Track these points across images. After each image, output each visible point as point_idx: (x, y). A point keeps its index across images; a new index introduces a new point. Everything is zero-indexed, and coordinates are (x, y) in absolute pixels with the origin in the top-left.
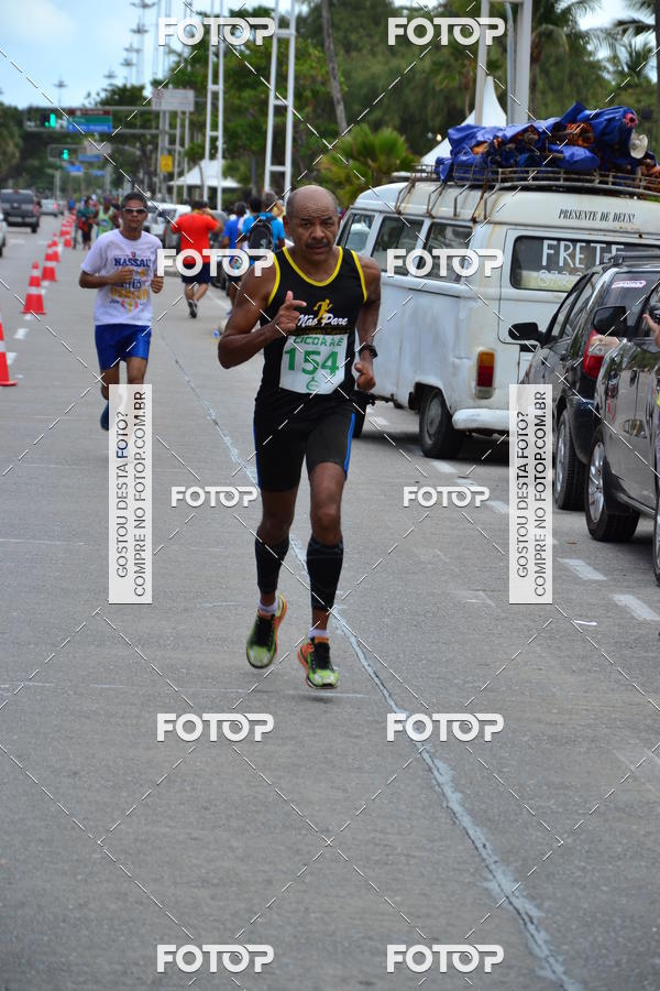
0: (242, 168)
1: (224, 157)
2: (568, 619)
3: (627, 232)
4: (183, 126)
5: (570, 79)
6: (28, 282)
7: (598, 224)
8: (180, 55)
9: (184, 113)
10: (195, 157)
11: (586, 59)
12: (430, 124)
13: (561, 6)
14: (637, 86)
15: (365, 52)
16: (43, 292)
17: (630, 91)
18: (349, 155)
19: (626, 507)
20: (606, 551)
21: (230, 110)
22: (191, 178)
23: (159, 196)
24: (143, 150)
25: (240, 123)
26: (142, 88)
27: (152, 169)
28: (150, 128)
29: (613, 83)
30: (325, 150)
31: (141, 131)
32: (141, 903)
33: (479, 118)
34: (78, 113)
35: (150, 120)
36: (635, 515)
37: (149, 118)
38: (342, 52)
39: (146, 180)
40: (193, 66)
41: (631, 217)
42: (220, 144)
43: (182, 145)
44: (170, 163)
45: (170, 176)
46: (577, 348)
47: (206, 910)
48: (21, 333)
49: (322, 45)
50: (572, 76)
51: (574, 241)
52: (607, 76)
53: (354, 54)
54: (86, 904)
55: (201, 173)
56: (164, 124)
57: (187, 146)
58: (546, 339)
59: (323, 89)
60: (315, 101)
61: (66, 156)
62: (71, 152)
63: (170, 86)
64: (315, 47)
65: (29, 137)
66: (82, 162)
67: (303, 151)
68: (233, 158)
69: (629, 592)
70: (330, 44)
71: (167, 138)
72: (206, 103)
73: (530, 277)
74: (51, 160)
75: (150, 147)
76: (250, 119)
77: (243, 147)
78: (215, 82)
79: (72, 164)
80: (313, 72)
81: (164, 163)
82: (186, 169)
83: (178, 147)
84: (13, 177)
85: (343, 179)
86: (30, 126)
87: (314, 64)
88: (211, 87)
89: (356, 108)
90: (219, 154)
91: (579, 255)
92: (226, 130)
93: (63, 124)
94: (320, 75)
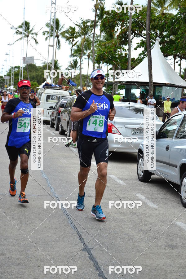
3: (62, 95)
4: (8, 81)
9: (8, 79)
10: (10, 85)
15: (33, 72)
21: (15, 79)
24: (3, 84)
25: (16, 81)
26: (3, 76)
31: (2, 82)
37: (4, 80)
38: (29, 72)
40: (9, 73)
41: (63, 93)
42: (13, 84)
45: (6, 88)
46: (58, 110)
51: (55, 96)
53: (31, 72)
55: (10, 87)
56: (6, 81)
58: (54, 109)
63: (6, 76)
68: (15, 86)
70: (27, 70)
72: (11, 78)
73: (49, 100)
78: (12, 75)
81: (5, 86)
82: (8, 87)
83: (7, 84)
87: (26, 73)
88: (12, 76)
89: (31, 79)
90: (13, 85)
91: (55, 98)
92: (14, 82)
94: (26, 75)
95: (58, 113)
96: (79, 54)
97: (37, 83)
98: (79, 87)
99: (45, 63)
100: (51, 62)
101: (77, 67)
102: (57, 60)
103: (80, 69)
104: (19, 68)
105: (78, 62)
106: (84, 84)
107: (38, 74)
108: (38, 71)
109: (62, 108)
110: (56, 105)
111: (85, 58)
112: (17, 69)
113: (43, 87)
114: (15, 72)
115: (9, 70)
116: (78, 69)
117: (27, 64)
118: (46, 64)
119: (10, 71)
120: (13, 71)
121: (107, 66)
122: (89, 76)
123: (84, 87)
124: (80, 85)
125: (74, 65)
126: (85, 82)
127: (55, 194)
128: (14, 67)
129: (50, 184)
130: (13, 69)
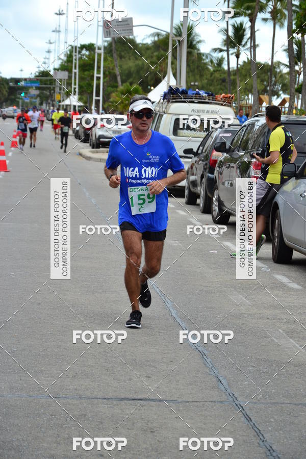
0: (84, 98)
1: (79, 95)
2: (208, 251)
4: (64, 84)
5: (197, 68)
8: (63, 60)
9: (64, 79)
10: (68, 95)
11: (203, 61)
12: (149, 83)
13: (194, 43)
14: (219, 71)
15: (127, 59)
17: (218, 72)
18: (122, 93)
21: (81, 79)
22: (67, 102)
24: (50, 92)
25: (84, 83)
26: (49, 71)
27: (53, 99)
28: (53, 85)
29: (212, 70)
30: (114, 92)
31: (49, 86)
32: (66, 349)
34: (28, 80)
35: (52, 82)
37: (53, 81)
38: (119, 59)
39: (51, 103)
40: (67, 63)
43: (64, 90)
44: (59, 97)
45: (60, 101)
49: (112, 56)
50: (198, 67)
52: (210, 67)
53: (123, 59)
55: (70, 100)
56: (57, 84)
57: (65, 91)
59: (111, 71)
60: (110, 76)
61: (23, 95)
62: (25, 93)
63: (60, 70)
64: (110, 57)
65: (11, 88)
66: (29, 97)
67: (106, 93)
68: (82, 95)
69: (228, 241)
70: (115, 55)
71: (58, 88)
72: (72, 76)
74: (18, 96)
75: (52, 91)
76: (87, 82)
77: (85, 91)
78: (75, 69)
79: (25, 97)
80: (109, 65)
81: (57, 97)
82: (65, 98)
83: (62, 91)
86: (11, 84)
87: (109, 63)
88: (74, 70)
89: (124, 77)
92: (79, 85)
93: (22, 83)
94: (111, 66)
95: (208, 166)
96: (248, 8)
97: (140, 88)
98: (248, 96)
99: (158, 35)
101: (243, 43)
102: (190, 25)
103: (251, 48)
104: (93, 49)
105: (244, 30)
106: (262, 87)
107: (140, 63)
109: (220, 153)
110: (203, 144)
111: (265, 20)
112: (87, 53)
113: (165, 96)
114: (80, 59)
115: (65, 55)
116: (246, 47)
117: (113, 39)
118: (161, 37)
119: (70, 57)
120: (78, 57)
123: (261, 96)
124: (250, 91)
125: (236, 39)
126: (265, 83)
127: (235, 399)
128: (79, 46)
129: (213, 368)
130: (76, 52)
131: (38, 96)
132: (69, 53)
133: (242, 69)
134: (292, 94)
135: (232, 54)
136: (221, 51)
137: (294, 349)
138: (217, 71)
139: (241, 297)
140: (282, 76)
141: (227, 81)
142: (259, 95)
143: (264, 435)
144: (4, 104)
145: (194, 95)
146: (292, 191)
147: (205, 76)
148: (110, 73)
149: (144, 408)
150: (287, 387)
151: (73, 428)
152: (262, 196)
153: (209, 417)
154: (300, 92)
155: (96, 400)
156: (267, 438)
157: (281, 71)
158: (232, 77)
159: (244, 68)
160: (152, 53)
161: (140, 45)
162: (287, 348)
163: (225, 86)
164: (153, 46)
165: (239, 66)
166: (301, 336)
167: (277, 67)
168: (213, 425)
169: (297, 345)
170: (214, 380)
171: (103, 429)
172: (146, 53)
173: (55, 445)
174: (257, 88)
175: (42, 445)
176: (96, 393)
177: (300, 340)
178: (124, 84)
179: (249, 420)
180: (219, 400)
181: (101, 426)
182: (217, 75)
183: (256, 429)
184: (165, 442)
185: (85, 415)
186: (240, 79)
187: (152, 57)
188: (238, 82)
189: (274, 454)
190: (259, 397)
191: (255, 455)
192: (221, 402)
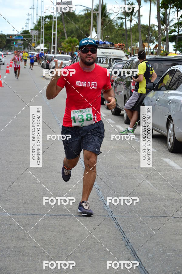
0: (48, 45)
1: (44, 43)
2: (107, 130)
3: (114, 56)
4: (36, 37)
6: (6, 67)
7: (109, 55)
8: (35, 24)
9: (36, 35)
10: (39, 43)
11: (112, 24)
13: (107, 14)
14: (121, 29)
15: (70, 23)
16: (9, 69)
18: (67, 43)
19: (119, 109)
20: (115, 117)
21: (45, 35)
22: (38, 47)
23: (32, 51)
25: (47, 37)
26: (29, 31)
27: (31, 46)
29: (117, 29)
30: (63, 42)
31: (29, 39)
33: (91, 37)
34: (17, 35)
36: (120, 110)
37: (30, 36)
38: (66, 23)
39: (30, 48)
40: (38, 26)
41: (115, 53)
42: (43, 41)
43: (36, 41)
45: (34, 47)
47: (35, 188)
48: (5, 77)
49: (62, 22)
50: (109, 28)
51: (104, 58)
52: (116, 27)
53: (68, 24)
54: (12, 187)
55: (40, 46)
56: (33, 37)
59: (62, 30)
61: (14, 43)
62: (16, 43)
63: (34, 30)
64: (61, 22)
65: (7, 40)
66: (18, 45)
67: (59, 42)
68: (46, 43)
69: (119, 125)
70: (63, 22)
71: (33, 40)
72: (40, 33)
75: (30, 42)
76: (49, 36)
77: (47, 42)
78: (42, 29)
79: (16, 45)
81: (33, 45)
82: (37, 45)
83: (35, 42)
84: (5, 48)
85: (66, 47)
86: (8, 38)
87: (61, 26)
88: (41, 30)
89: (69, 34)
90: (43, 43)
91: (105, 61)
92: (44, 38)
93: (14, 37)
94: (62, 28)
97: (77, 40)
98: (137, 43)
99: (87, 10)
100: (96, 8)
101: (134, 14)
103: (138, 17)
104: (52, 18)
106: (145, 38)
108: (78, 21)
112: (49, 20)
114: (45, 24)
115: (37, 22)
116: (135, 17)
117: (62, 13)
118: (89, 12)
119: (39, 22)
120: (43, 22)
121: (178, 11)
122: (151, 27)
123: (144, 43)
124: (138, 41)
126: (146, 36)
127: (112, 214)
128: (44, 16)
129: (102, 197)
130: (42, 20)
131: (23, 44)
132: (39, 20)
133: (134, 28)
134: (160, 42)
135: (128, 20)
136: (122, 18)
137: (148, 186)
138: (120, 29)
139: (123, 156)
140: (155, 32)
141: (125, 35)
142: (143, 43)
143: (126, 234)
144: (4, 49)
145: (103, 44)
146: (152, 97)
147: (113, 33)
148: (61, 31)
149: (62, 220)
150: (142, 207)
151: (21, 232)
152: (136, 101)
153: (96, 224)
154: (165, 41)
155: (35, 216)
156: (127, 236)
157: (155, 30)
158: (128, 33)
159: (135, 28)
160: (84, 20)
161: (78, 16)
162: (144, 185)
163: (124, 38)
164: (85, 16)
165: (132, 27)
166: (153, 178)
167: (152, 27)
168: (98, 229)
169: (149, 183)
170: (102, 203)
171: (38, 232)
172: (81, 20)
173: (10, 241)
174: (142, 39)
175: (3, 241)
176: (36, 212)
177: (152, 180)
178: (69, 38)
179: (118, 225)
180: (103, 215)
181: (36, 230)
182: (120, 32)
183: (121, 231)
184: (71, 238)
185: (29, 224)
186: (132, 34)
187: (84, 22)
188: (131, 35)
189: (130, 245)
190: (125, 213)
191: (119, 245)
192: (104, 216)
